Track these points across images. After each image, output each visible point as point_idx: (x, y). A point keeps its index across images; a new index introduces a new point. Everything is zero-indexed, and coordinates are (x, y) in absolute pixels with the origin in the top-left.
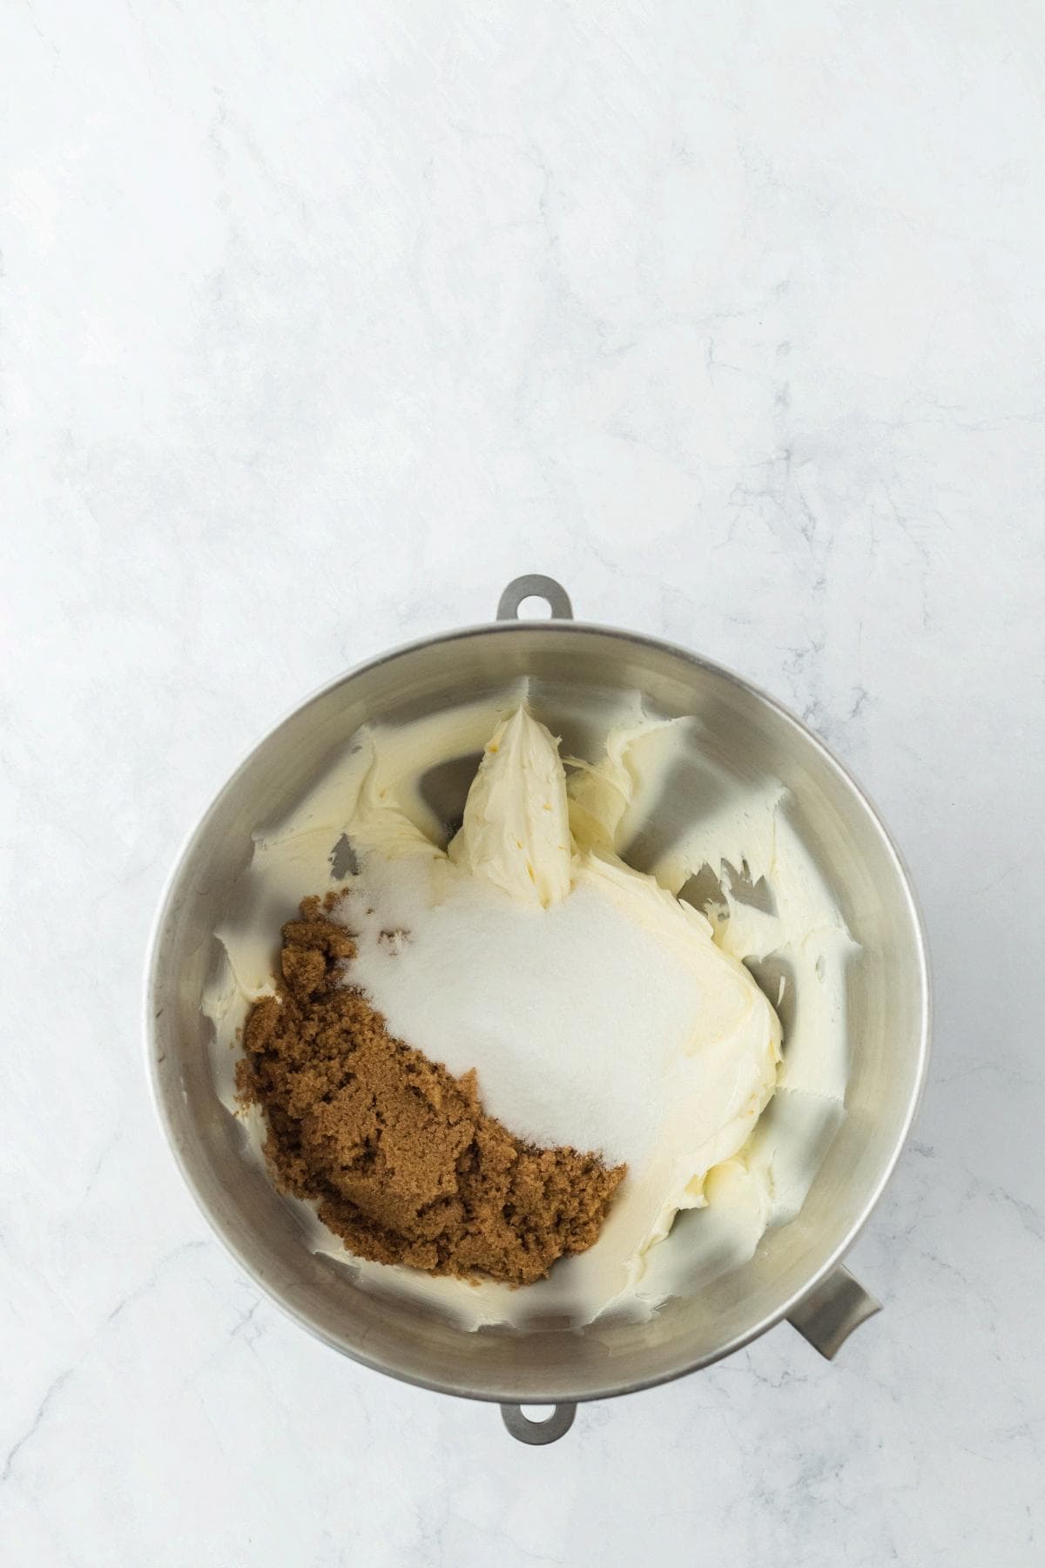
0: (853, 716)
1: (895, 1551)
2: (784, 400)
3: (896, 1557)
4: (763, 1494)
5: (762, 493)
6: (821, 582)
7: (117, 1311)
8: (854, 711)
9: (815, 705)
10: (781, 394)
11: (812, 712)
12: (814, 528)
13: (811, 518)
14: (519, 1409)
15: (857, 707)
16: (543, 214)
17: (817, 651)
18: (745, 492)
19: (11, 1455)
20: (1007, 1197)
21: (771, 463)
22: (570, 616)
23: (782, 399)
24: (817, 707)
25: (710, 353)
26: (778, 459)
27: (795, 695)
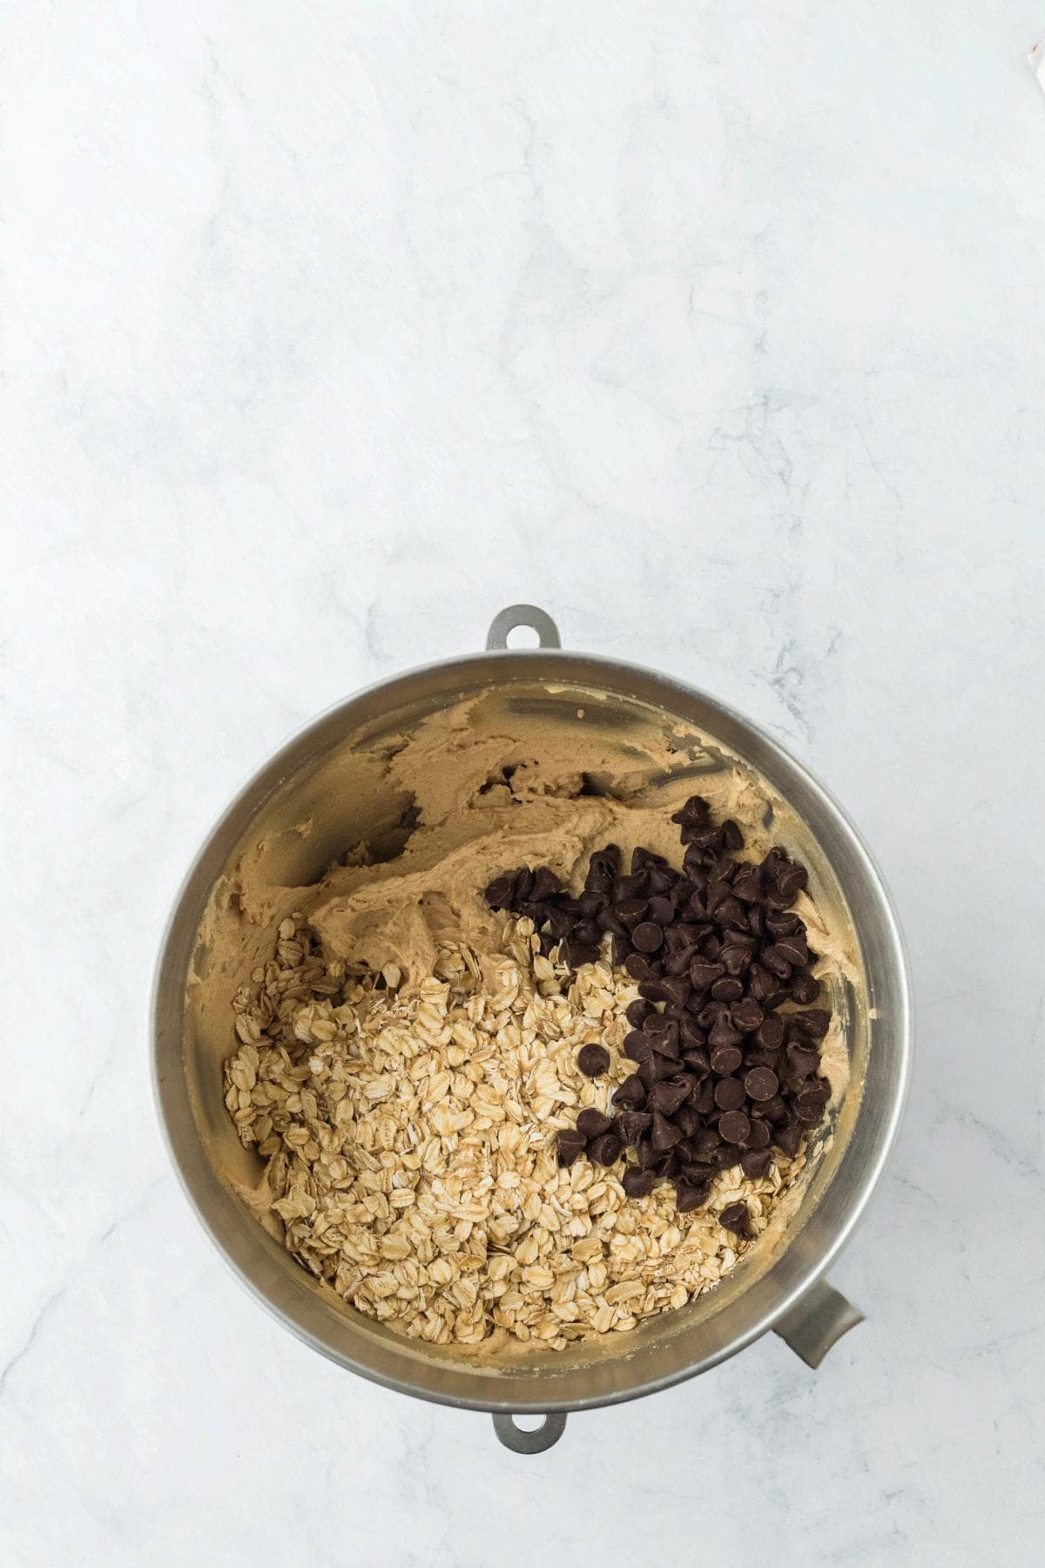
0: (829, 655)
1: (866, 1466)
2: (762, 347)
3: (867, 1471)
4: (739, 1410)
5: (740, 438)
6: (797, 526)
8: (829, 650)
9: (792, 643)
10: (759, 341)
11: (788, 650)
12: (791, 472)
13: (788, 462)
14: (511, 1419)
15: (832, 646)
16: (528, 164)
17: (793, 592)
18: (724, 437)
20: (976, 1122)
21: (749, 408)
22: (558, 645)
23: (760, 346)
24: (794, 646)
25: (691, 301)
26: (756, 405)
27: (772, 635)
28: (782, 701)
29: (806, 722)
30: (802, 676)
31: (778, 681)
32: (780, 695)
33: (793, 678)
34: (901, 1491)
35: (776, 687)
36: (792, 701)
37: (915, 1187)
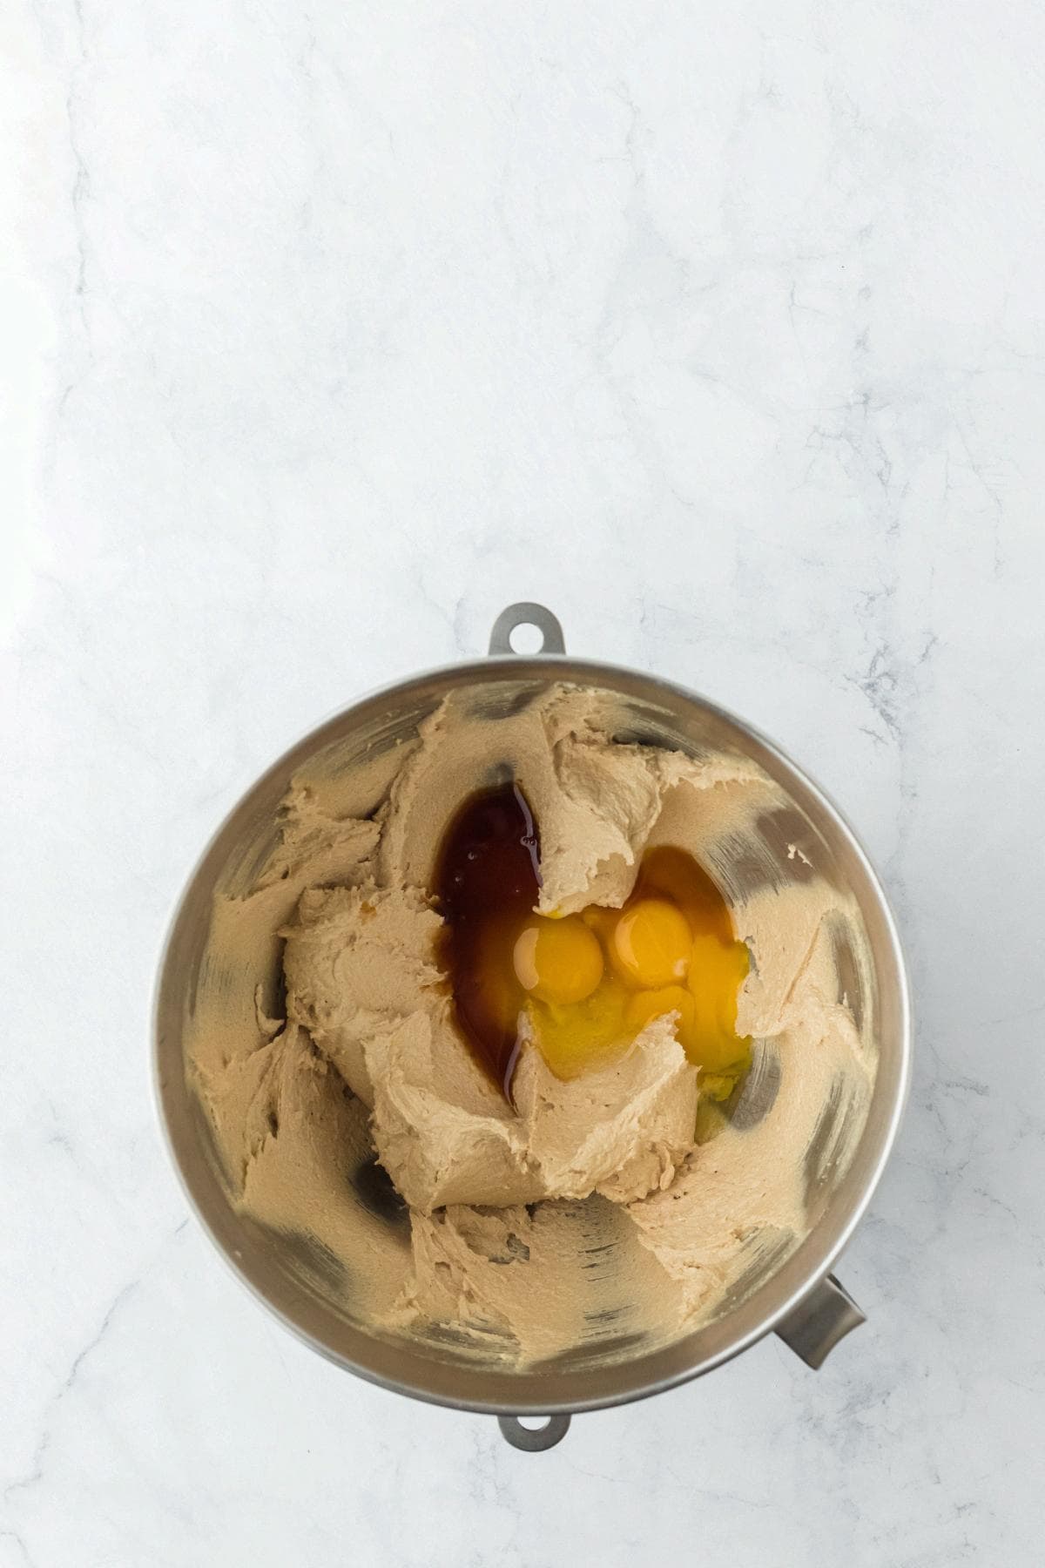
0: (923, 660)
1: (938, 1478)
2: (864, 344)
3: (939, 1483)
4: (811, 1418)
5: (839, 437)
6: (895, 527)
7: (183, 1226)
8: (924, 655)
9: (886, 648)
10: (861, 338)
11: (882, 655)
12: (890, 472)
13: (887, 462)
14: (517, 1420)
15: (927, 652)
16: (629, 151)
17: (888, 595)
18: (823, 435)
19: (76, 1364)
21: (849, 407)
22: (562, 649)
23: (861, 343)
24: (887, 651)
25: (792, 295)
26: (856, 403)
27: (866, 639)
28: (874, 707)
29: (897, 728)
30: (895, 681)
31: (871, 686)
32: (872, 700)
33: (886, 683)
34: (972, 1504)
35: (868, 692)
36: (884, 706)
37: (995, 1201)
